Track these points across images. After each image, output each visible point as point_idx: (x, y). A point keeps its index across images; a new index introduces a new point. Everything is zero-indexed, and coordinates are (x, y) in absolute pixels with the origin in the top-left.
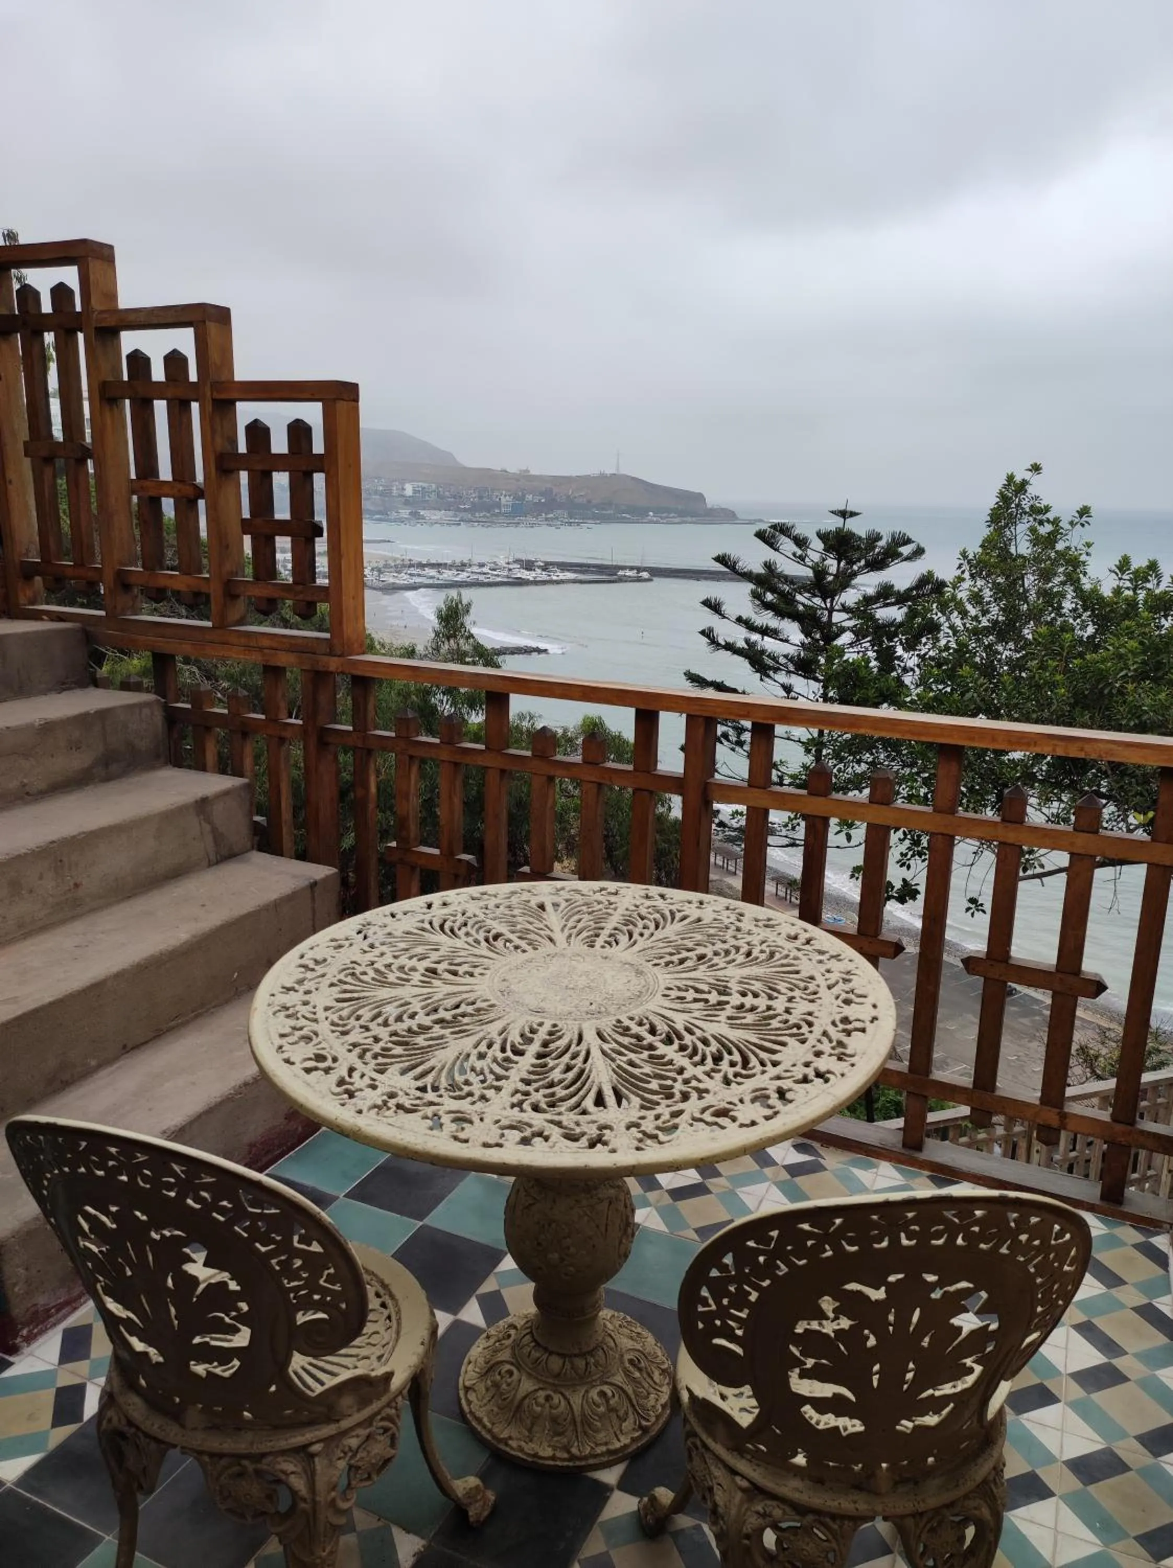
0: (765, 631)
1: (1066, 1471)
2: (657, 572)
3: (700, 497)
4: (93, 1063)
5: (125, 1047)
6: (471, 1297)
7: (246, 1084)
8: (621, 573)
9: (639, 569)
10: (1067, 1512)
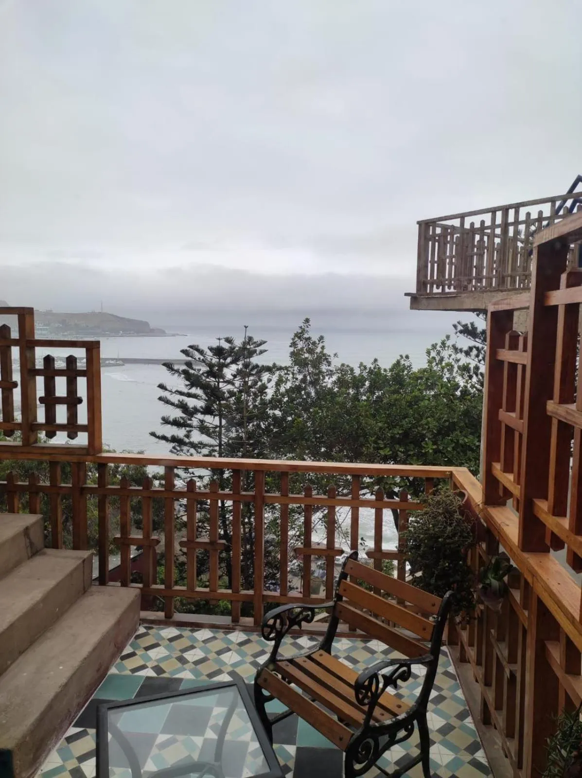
0: (189, 395)
1: (437, 733)
2: (126, 361)
3: (146, 324)
4: (9, 662)
5: (20, 653)
6: (206, 729)
7: (85, 659)
8: (107, 362)
9: (117, 360)
10: (441, 747)
